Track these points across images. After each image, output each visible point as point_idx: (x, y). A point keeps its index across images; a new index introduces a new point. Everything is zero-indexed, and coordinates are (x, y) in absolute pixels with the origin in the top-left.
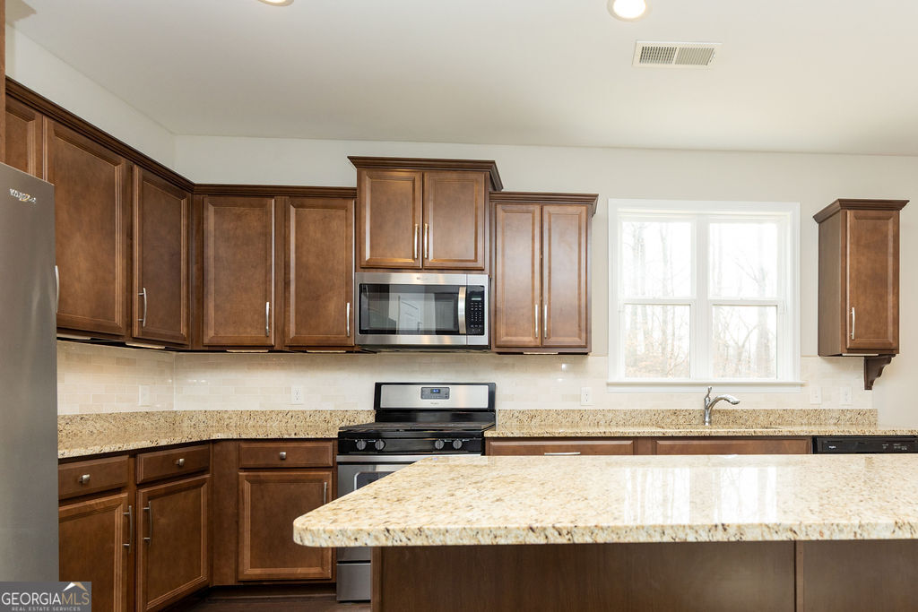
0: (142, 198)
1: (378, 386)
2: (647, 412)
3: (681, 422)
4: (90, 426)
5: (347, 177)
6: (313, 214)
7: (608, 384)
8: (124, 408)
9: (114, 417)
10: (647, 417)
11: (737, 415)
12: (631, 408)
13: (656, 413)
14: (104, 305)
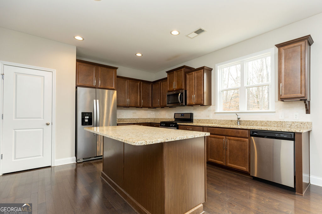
0: (142, 87)
1: (175, 113)
2: (224, 120)
3: (233, 123)
4: (140, 120)
5: (166, 75)
6: (164, 83)
7: (215, 113)
8: (145, 117)
9: (144, 119)
10: (224, 122)
11: (250, 122)
12: (220, 119)
13: (227, 121)
14: (136, 103)
